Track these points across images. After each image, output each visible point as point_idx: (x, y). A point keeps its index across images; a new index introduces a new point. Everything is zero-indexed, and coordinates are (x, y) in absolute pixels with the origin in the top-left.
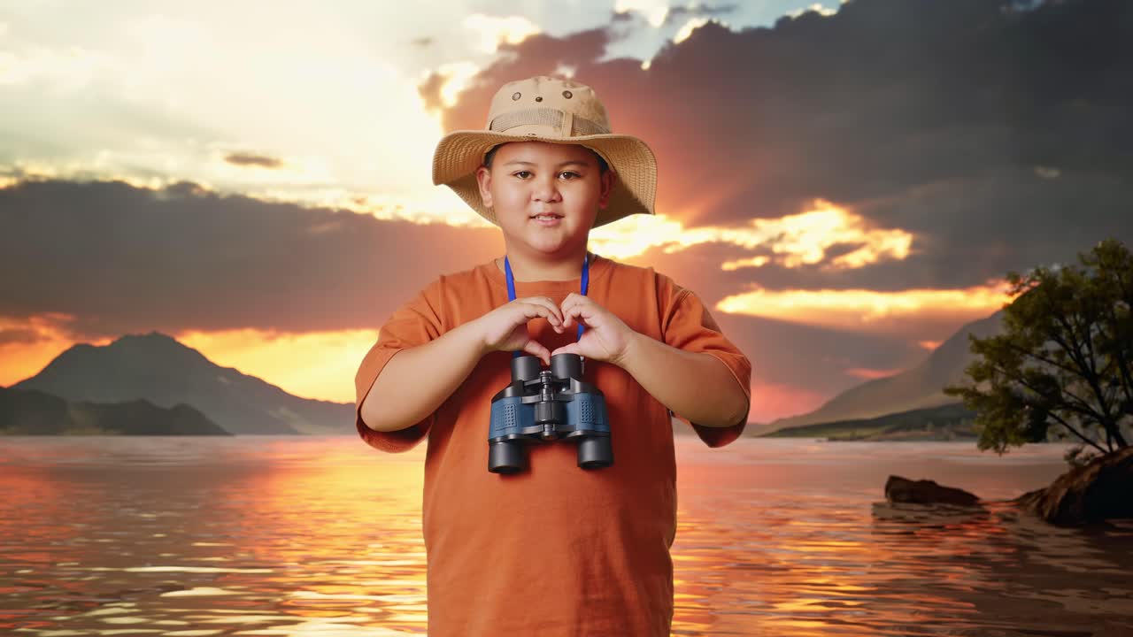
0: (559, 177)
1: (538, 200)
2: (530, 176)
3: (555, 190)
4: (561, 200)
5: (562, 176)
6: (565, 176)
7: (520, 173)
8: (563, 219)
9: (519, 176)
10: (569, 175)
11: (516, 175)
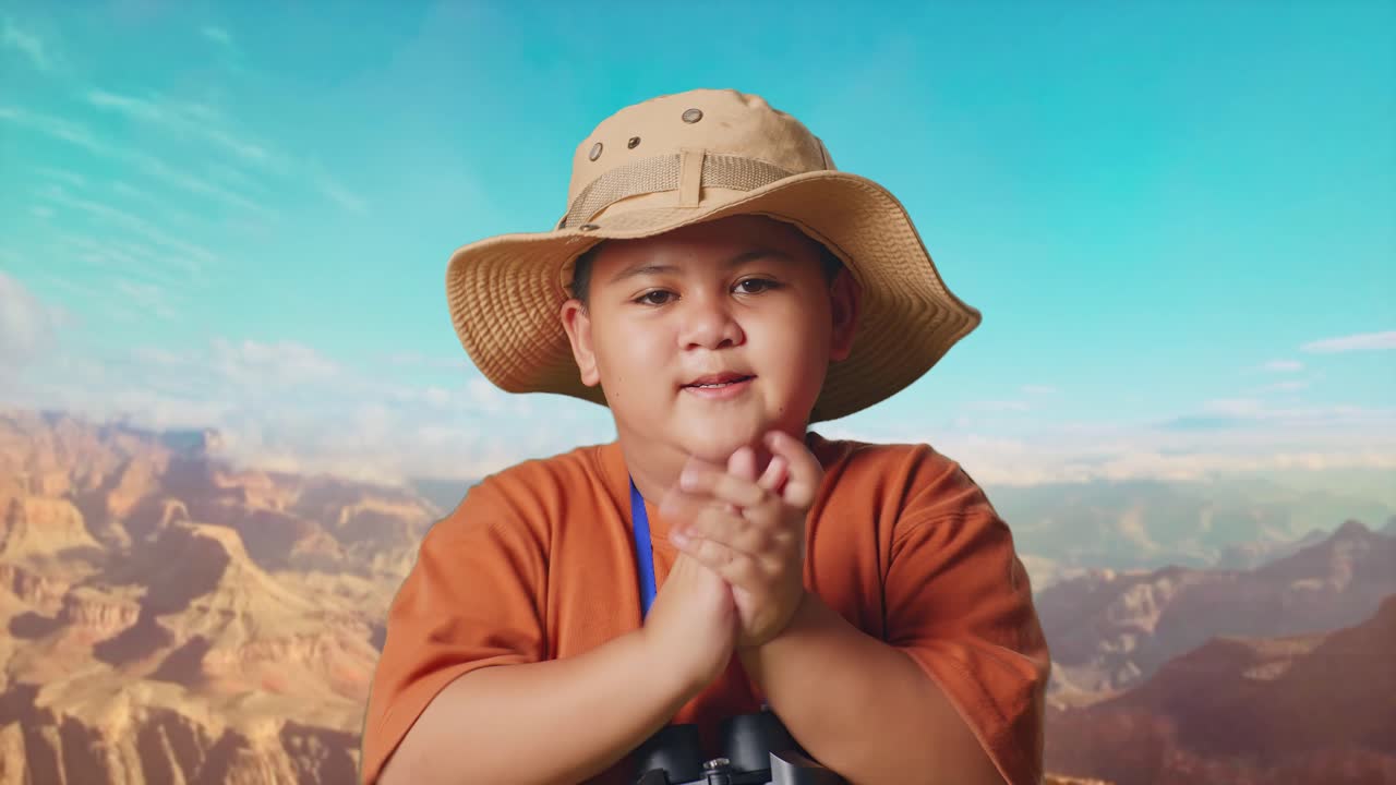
0: (732, 290)
1: (692, 346)
2: (670, 298)
3: (727, 319)
4: (743, 340)
5: (740, 289)
6: (746, 287)
7: (650, 295)
8: (756, 384)
9: (648, 301)
10: (754, 286)
11: (639, 301)
